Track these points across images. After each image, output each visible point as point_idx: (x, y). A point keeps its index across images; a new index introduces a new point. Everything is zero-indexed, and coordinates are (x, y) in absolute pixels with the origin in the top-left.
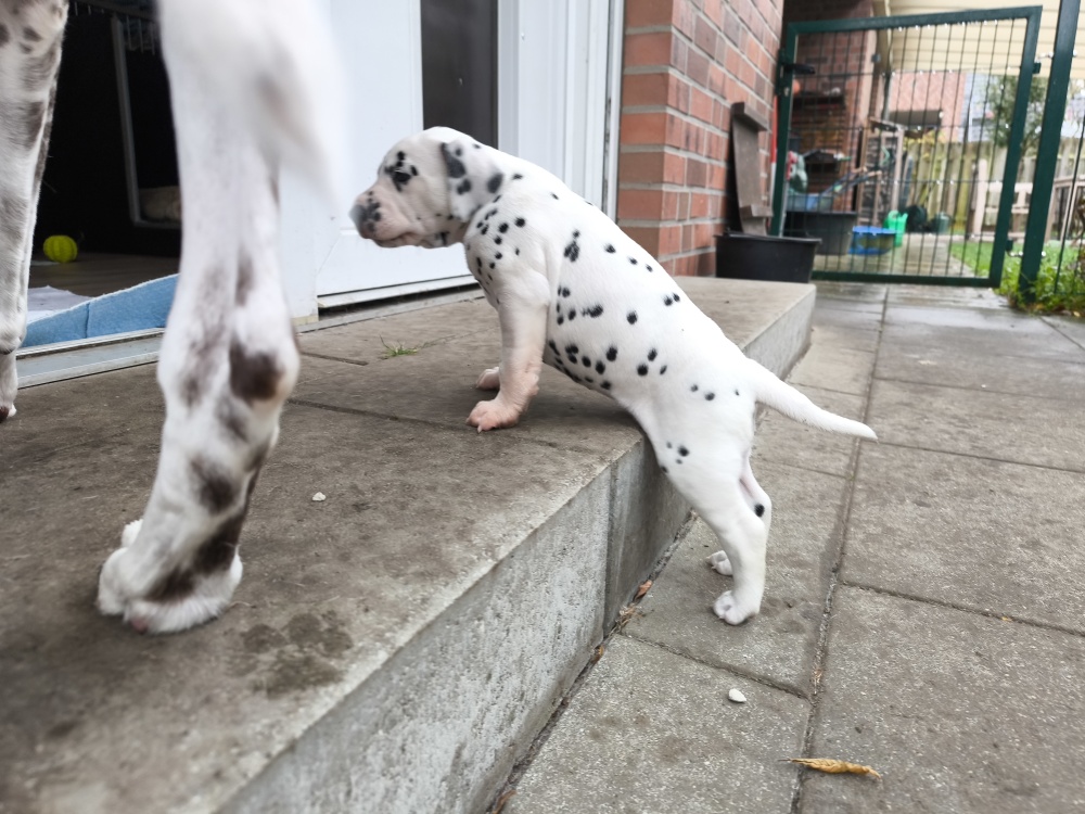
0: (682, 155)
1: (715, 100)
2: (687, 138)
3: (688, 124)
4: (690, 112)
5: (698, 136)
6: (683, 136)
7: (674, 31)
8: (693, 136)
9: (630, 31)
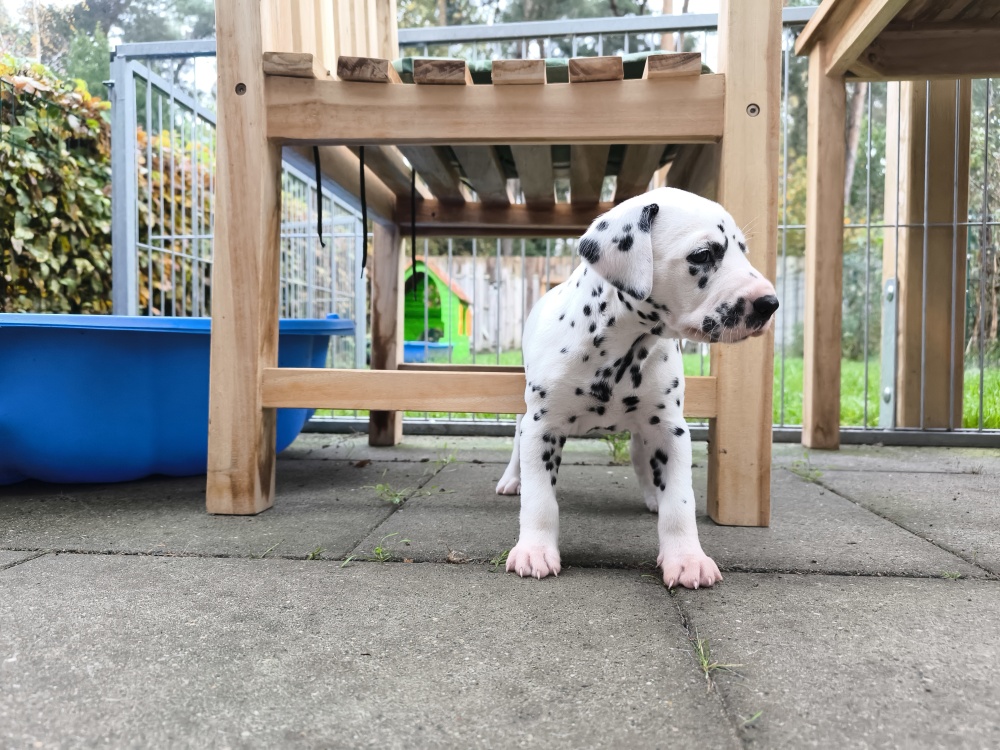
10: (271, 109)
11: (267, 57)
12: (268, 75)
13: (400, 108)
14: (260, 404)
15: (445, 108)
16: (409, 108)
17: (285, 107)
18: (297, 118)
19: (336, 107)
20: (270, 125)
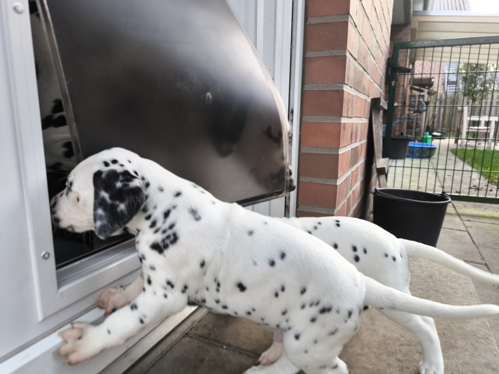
0: (349, 148)
1: (365, 99)
2: (352, 134)
3: (353, 124)
4: (354, 115)
5: (357, 129)
6: (349, 136)
7: (348, 54)
8: (355, 131)
9: (310, 54)
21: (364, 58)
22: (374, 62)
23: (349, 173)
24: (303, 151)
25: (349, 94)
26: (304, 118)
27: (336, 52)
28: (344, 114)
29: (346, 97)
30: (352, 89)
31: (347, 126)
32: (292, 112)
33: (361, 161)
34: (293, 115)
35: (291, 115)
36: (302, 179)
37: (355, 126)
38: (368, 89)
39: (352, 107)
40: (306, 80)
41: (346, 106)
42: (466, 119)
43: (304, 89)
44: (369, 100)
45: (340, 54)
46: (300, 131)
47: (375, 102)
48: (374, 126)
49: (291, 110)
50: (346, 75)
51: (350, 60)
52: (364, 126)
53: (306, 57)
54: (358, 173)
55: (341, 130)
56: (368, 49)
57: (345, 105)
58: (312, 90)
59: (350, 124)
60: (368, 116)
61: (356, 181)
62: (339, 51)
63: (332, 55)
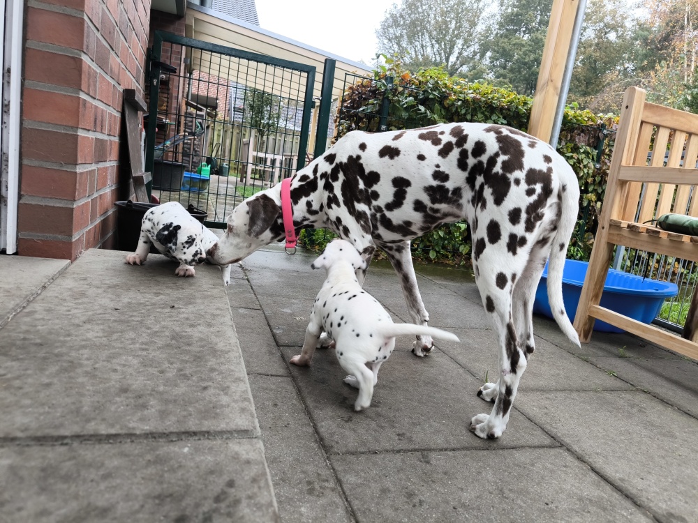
0: (92, 135)
1: (115, 86)
2: (96, 120)
3: (96, 107)
4: (97, 98)
5: (102, 117)
6: (92, 119)
7: (86, 18)
8: (99, 118)
9: (34, 4)
10: (610, 234)
11: (611, 220)
12: (610, 225)
13: (641, 241)
14: (588, 314)
15: (653, 243)
16: (644, 241)
17: (613, 234)
18: (615, 238)
19: (625, 237)
20: (609, 238)
21: (110, 32)
22: (127, 44)
23: (94, 167)
24: (26, 125)
25: (89, 66)
26: (27, 82)
27: (69, 11)
28: (84, 87)
29: (85, 68)
30: (94, 63)
31: (87, 105)
32: (9, 71)
33: (112, 163)
34: (9, 76)
35: (6, 75)
36: (25, 162)
37: (100, 112)
38: (117, 73)
39: (95, 85)
40: (29, 35)
41: (86, 80)
42: (252, 153)
43: (27, 46)
44: (121, 89)
45: (76, 15)
46: (22, 98)
47: (128, 95)
48: (128, 125)
49: (6, 69)
50: (85, 42)
51: (89, 27)
52: (113, 119)
53: (29, 5)
54: (106, 175)
55: (81, 106)
56: (115, 24)
57: (84, 77)
58: (38, 49)
59: (92, 105)
60: (120, 110)
61: (104, 185)
62: (75, 11)
63: (66, 13)
